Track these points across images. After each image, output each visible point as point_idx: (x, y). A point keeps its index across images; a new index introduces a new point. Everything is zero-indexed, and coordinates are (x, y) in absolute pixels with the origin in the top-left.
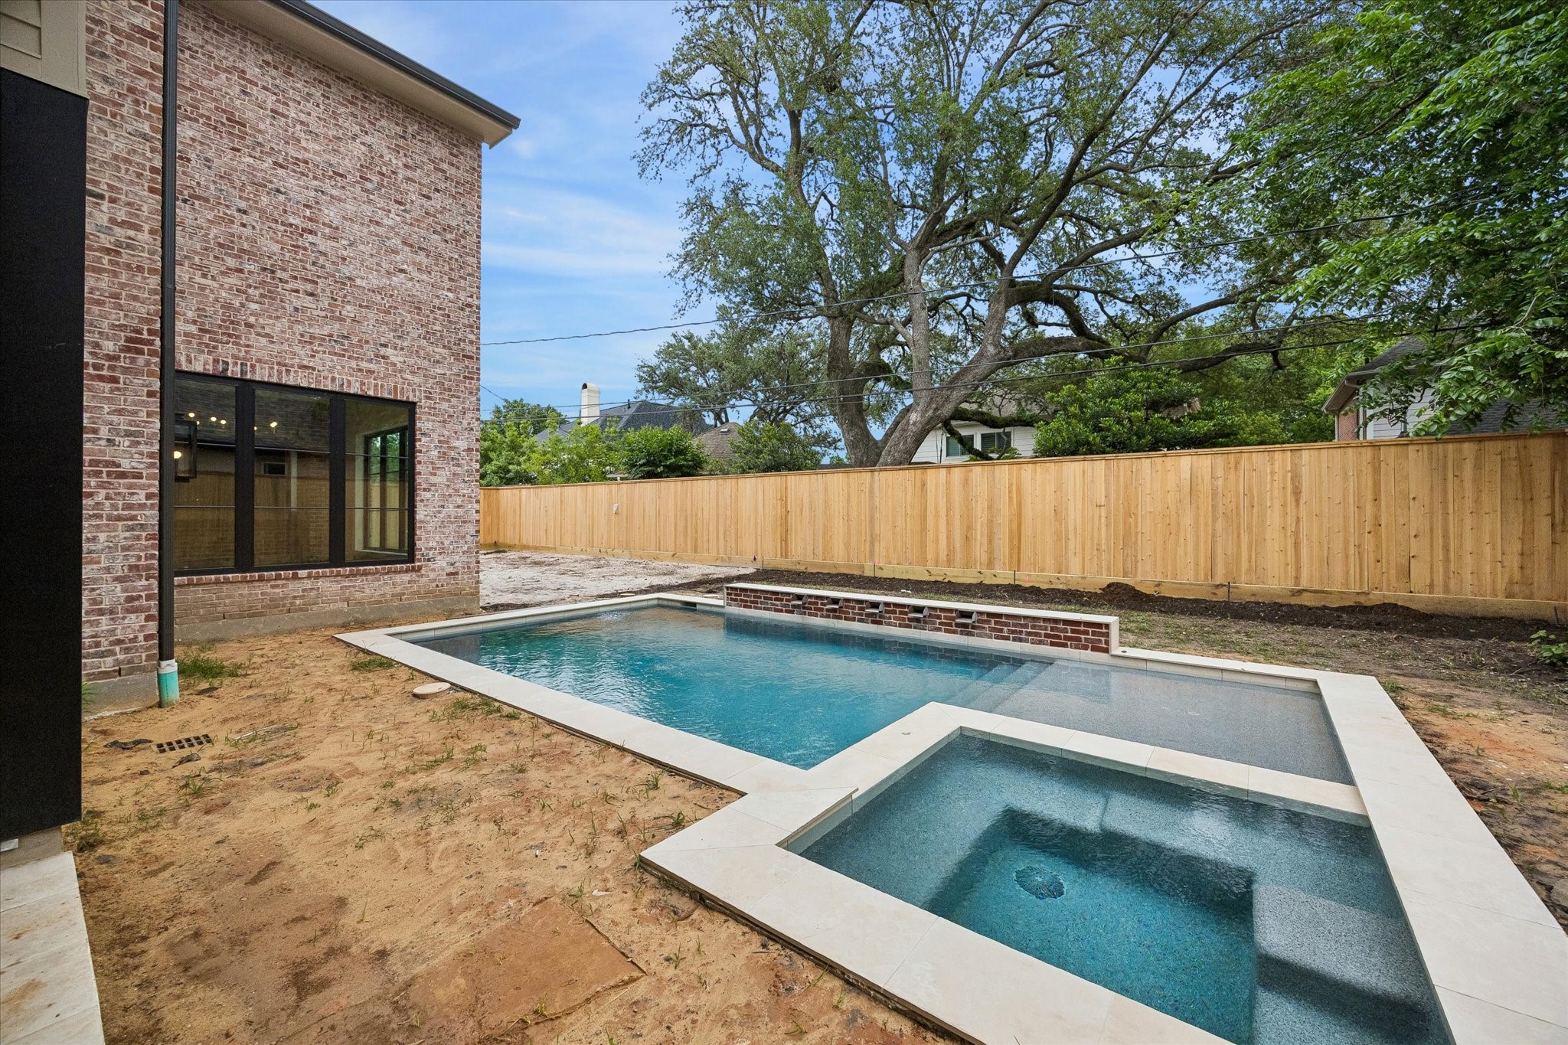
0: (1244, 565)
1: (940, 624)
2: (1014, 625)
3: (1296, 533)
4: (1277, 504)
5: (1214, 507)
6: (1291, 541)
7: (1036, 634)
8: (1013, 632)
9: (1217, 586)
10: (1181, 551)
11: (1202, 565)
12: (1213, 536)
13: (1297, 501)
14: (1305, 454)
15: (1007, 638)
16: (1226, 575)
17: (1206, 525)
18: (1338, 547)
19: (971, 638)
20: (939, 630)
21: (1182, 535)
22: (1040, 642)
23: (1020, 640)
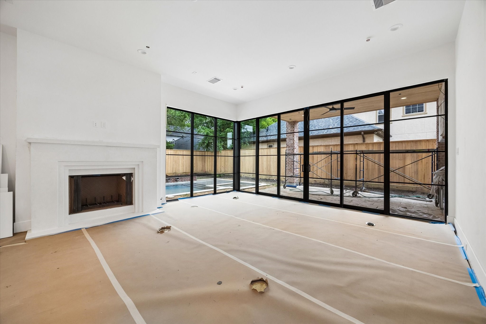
0: (177, 169)
1: (172, 181)
2: (184, 179)
3: (183, 164)
4: (181, 159)
5: (173, 159)
6: (182, 165)
7: (187, 180)
8: (184, 180)
9: (174, 173)
10: (168, 167)
11: (172, 170)
12: (173, 165)
13: (183, 159)
14: (184, 151)
15: (183, 181)
16: (175, 171)
17: (172, 163)
18: (187, 165)
19: (177, 182)
20: (172, 182)
21: (169, 165)
22: (188, 181)
23: (185, 181)
